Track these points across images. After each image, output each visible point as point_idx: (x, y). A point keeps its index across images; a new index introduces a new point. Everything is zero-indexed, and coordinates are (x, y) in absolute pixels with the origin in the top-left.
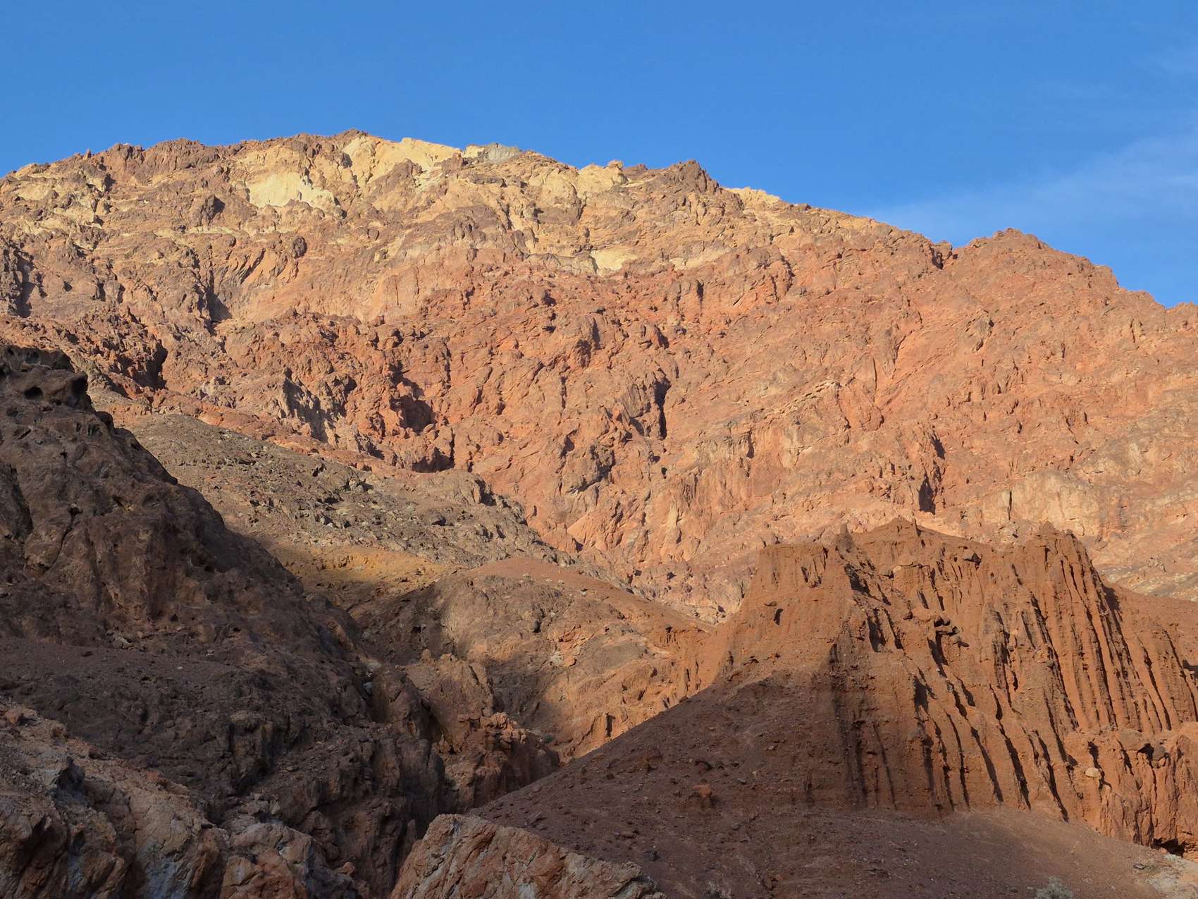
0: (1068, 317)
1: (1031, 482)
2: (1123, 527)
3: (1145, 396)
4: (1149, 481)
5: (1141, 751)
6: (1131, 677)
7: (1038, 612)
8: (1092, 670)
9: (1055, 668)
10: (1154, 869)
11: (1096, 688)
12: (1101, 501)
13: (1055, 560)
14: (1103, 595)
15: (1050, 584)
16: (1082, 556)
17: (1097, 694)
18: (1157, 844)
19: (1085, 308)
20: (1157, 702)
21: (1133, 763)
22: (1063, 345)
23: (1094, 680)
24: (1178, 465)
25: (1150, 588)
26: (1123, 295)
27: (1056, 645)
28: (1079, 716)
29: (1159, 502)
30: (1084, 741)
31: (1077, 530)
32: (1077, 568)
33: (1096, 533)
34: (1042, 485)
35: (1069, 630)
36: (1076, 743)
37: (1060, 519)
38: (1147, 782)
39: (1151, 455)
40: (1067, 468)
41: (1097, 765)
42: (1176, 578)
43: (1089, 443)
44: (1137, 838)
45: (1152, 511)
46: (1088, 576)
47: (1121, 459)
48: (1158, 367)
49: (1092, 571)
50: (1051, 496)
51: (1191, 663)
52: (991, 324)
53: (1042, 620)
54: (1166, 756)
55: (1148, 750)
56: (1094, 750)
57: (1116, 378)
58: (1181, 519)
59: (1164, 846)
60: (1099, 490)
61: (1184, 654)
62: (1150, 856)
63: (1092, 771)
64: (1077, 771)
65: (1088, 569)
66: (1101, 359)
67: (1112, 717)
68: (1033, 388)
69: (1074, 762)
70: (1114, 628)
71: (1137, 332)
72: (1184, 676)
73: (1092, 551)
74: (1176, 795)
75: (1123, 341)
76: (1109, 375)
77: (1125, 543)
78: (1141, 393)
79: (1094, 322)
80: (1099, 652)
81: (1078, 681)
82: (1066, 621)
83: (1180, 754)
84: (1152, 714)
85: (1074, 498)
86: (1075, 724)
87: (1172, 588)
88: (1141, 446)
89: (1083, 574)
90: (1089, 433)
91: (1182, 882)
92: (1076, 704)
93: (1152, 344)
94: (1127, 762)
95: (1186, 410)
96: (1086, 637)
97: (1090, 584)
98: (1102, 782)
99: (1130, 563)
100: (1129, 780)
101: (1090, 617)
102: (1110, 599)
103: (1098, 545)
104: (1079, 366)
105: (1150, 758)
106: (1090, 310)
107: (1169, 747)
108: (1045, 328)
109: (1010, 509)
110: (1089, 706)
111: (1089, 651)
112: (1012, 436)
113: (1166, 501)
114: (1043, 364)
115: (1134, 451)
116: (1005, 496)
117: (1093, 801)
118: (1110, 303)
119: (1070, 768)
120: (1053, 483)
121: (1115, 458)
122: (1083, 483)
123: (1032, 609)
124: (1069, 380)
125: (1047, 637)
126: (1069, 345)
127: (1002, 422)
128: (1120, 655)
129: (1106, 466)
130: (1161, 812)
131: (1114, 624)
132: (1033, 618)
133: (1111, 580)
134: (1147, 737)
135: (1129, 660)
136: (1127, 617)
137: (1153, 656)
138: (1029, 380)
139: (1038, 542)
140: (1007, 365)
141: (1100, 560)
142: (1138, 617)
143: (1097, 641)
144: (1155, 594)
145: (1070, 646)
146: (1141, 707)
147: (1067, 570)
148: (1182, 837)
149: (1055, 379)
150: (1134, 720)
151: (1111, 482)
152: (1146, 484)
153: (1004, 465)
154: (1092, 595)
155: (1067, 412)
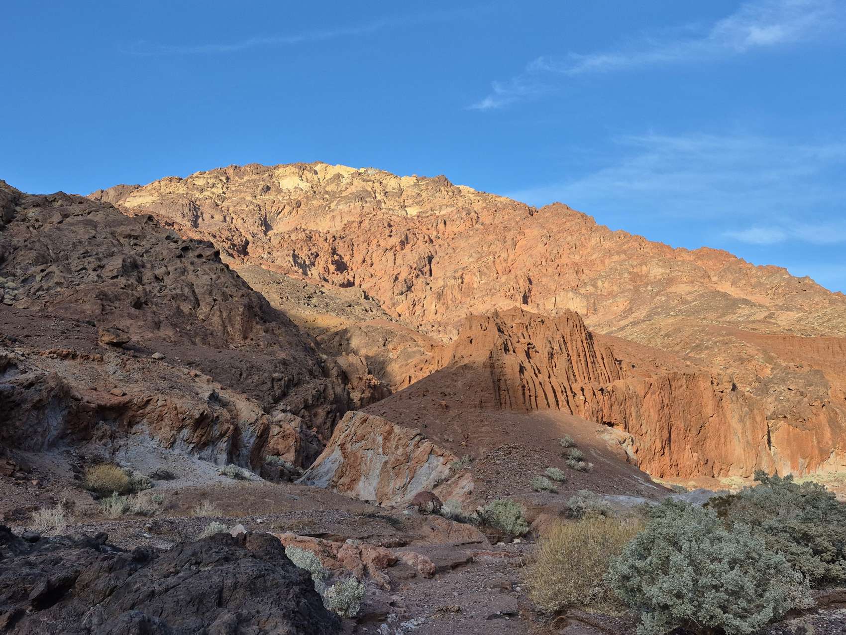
0: (578, 234)
1: (563, 294)
2: (595, 310)
3: (604, 263)
4: (605, 294)
5: (600, 390)
6: (596, 364)
7: (564, 341)
8: (583, 362)
9: (570, 360)
10: (603, 432)
11: (584, 368)
12: (588, 301)
13: (571, 322)
14: (587, 334)
15: (569, 330)
16: (580, 321)
17: (584, 370)
18: (604, 423)
19: (584, 231)
20: (605, 373)
21: (596, 394)
22: (575, 245)
23: (583, 365)
24: (615, 288)
25: (604, 332)
26: (597, 227)
27: (570, 353)
28: (578, 378)
29: (608, 302)
30: (580, 386)
31: (579, 311)
32: (578, 325)
33: (585, 312)
34: (567, 295)
35: (575, 347)
36: (576, 387)
37: (573, 307)
38: (601, 401)
39: (606, 285)
40: (575, 289)
41: (583, 395)
42: (614, 329)
43: (584, 280)
44: (597, 421)
45: (605, 305)
46: (582, 328)
47: (595, 286)
48: (609, 253)
49: (584, 326)
50: (570, 299)
51: (618, 359)
52: (550, 237)
53: (565, 344)
54: (608, 392)
55: (602, 390)
56: (583, 390)
57: (594, 257)
58: (616, 308)
59: (607, 424)
60: (587, 297)
61: (615, 356)
62: (601, 427)
63: (582, 397)
64: (576, 397)
65: (582, 325)
66: (589, 250)
67: (589, 378)
68: (564, 260)
69: (575, 394)
70: (591, 346)
71: (602, 240)
72: (615, 364)
73: (584, 319)
74: (611, 405)
75: (597, 243)
76: (591, 256)
77: (596, 316)
78: (603, 262)
79: (587, 236)
80: (586, 355)
81: (577, 365)
82: (574, 344)
83: (613, 392)
84: (604, 377)
85: (578, 300)
86: (576, 381)
87: (612, 332)
88: (602, 281)
89: (580, 327)
90: (584, 277)
91: (613, 436)
92: (577, 373)
93: (607, 245)
94: (594, 394)
95: (619, 268)
96: (581, 350)
97: (583, 331)
98: (585, 401)
99: (597, 323)
100: (595, 401)
101: (583, 343)
102: (590, 336)
103: (586, 317)
104: (581, 252)
105: (602, 393)
106: (585, 232)
107: (609, 389)
108: (569, 238)
109: (555, 304)
110: (581, 374)
111: (582, 354)
112: (556, 277)
113: (611, 301)
114: (568, 251)
115: (600, 283)
116: (554, 299)
117: (582, 407)
118: (593, 230)
119: (574, 396)
120: (571, 294)
121: (593, 285)
122: (581, 294)
123: (562, 339)
124: (577, 257)
125: (567, 349)
126: (578, 244)
127: (553, 272)
128: (593, 356)
129: (590, 289)
130: (606, 412)
131: (591, 345)
132: (562, 343)
133: (590, 329)
134: (602, 385)
135: (596, 358)
136: (596, 343)
137: (604, 357)
138: (563, 257)
139: (564, 316)
140: (555, 251)
141: (586, 322)
142: (600, 343)
143: (585, 351)
144: (606, 334)
145: (575, 353)
146: (600, 375)
147: (575, 326)
148: (613, 421)
149: (572, 257)
150: (597, 379)
151: (591, 294)
152: (604, 295)
153: (553, 288)
154: (584, 335)
155: (576, 269)
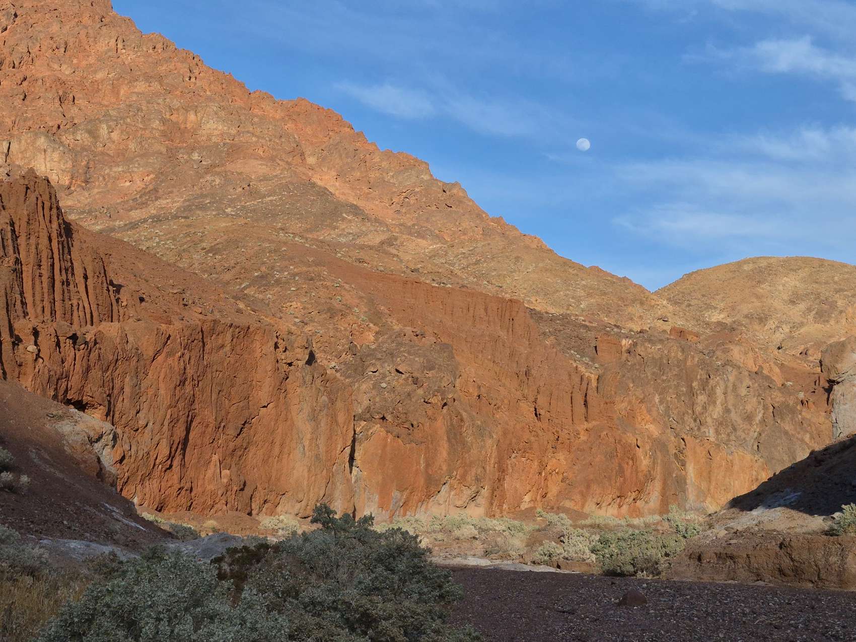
0: (73, 23)
1: (26, 137)
2: (86, 182)
3: (118, 93)
4: (111, 153)
5: (69, 338)
6: (72, 286)
7: (13, 231)
8: (45, 279)
9: (18, 273)
10: (61, 418)
11: (46, 290)
12: (74, 161)
13: (32, 197)
14: (63, 226)
15: (25, 213)
16: (52, 196)
17: (46, 295)
18: (68, 402)
19: (86, 20)
20: (87, 305)
21: (62, 345)
22: (66, 44)
23: (45, 285)
24: (132, 146)
25: (98, 228)
26: (114, 17)
27: (22, 256)
28: (30, 309)
29: (115, 169)
30: (30, 326)
31: (53, 178)
32: (47, 205)
33: (67, 183)
34: (34, 142)
35: (34, 247)
36: (23, 327)
37: (43, 169)
38: (70, 360)
39: (115, 136)
40: (54, 133)
41: (36, 344)
42: (117, 223)
43: (73, 118)
44: (55, 397)
45: (108, 175)
46: (54, 211)
47: (93, 134)
48: (130, 74)
49: (58, 208)
50: (39, 150)
51: (115, 283)
52: (16, 15)
53: (15, 237)
54: (86, 343)
55: (74, 338)
56: (36, 333)
57: (100, 76)
58: (128, 184)
59: (73, 404)
60: (74, 152)
61: (111, 275)
62: (58, 409)
63: (32, 348)
64: (21, 346)
65: (55, 206)
66: (92, 60)
67: (53, 313)
68: (39, 70)
69: (20, 340)
70: (66, 251)
71: (120, 46)
72: (108, 290)
73: (61, 195)
74: (88, 369)
75: (109, 50)
76: (95, 72)
77: (86, 194)
78: (115, 90)
79: (91, 31)
80: (53, 265)
81: (33, 284)
82: (33, 241)
83: (96, 343)
84: (81, 314)
85: (56, 156)
86: (26, 314)
87: (113, 230)
88: (109, 127)
89: (51, 209)
90: (74, 111)
91: (78, 428)
92: (29, 299)
93: (128, 57)
94: (58, 344)
95: (144, 108)
96: (45, 255)
97: (54, 218)
98: (38, 356)
99: (87, 208)
100: (57, 357)
101: (50, 240)
102: (67, 230)
103: (67, 192)
104: (75, 61)
105: (74, 343)
106: (89, 22)
107: (88, 337)
108: (55, 28)
109: (7, 155)
110: (38, 302)
111: (45, 264)
112: (18, 102)
113: (120, 169)
114: (49, 53)
115: (103, 130)
116: (5, 145)
117: (29, 369)
118: (105, 21)
119: (14, 344)
120: (42, 141)
121: (90, 132)
122: (64, 146)
123: (9, 228)
124: (66, 70)
125: (16, 250)
126: (70, 44)
127: (12, 89)
128: (67, 270)
129: (82, 137)
130: (75, 381)
131: (66, 248)
132: (9, 235)
133: (71, 217)
134: (75, 328)
135: (73, 274)
136: (76, 243)
137: (90, 274)
138: (37, 63)
139: (22, 181)
140: (22, 48)
141: (65, 202)
142: (84, 246)
143: (52, 258)
144: (101, 232)
145: (32, 259)
146: (75, 308)
147: (40, 205)
148: (86, 399)
149: (56, 66)
150: (68, 316)
151: (84, 149)
152: (109, 155)
153: (8, 121)
154: (55, 226)
155: (61, 93)
